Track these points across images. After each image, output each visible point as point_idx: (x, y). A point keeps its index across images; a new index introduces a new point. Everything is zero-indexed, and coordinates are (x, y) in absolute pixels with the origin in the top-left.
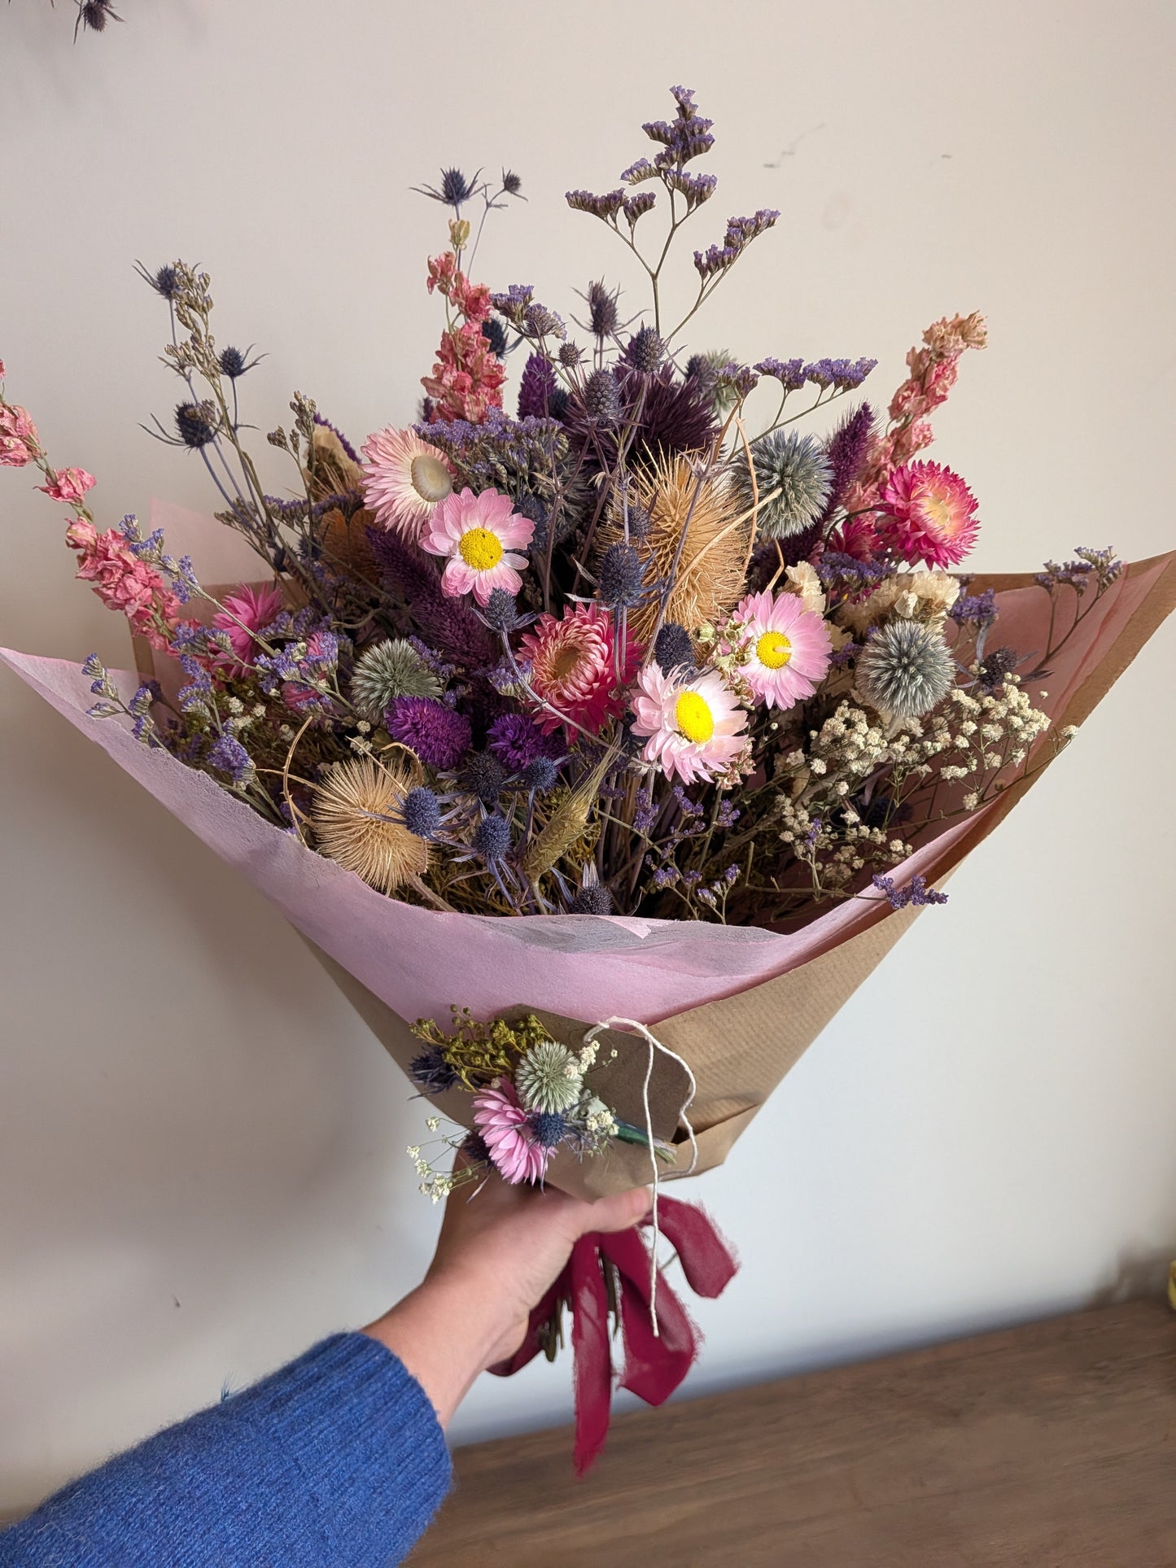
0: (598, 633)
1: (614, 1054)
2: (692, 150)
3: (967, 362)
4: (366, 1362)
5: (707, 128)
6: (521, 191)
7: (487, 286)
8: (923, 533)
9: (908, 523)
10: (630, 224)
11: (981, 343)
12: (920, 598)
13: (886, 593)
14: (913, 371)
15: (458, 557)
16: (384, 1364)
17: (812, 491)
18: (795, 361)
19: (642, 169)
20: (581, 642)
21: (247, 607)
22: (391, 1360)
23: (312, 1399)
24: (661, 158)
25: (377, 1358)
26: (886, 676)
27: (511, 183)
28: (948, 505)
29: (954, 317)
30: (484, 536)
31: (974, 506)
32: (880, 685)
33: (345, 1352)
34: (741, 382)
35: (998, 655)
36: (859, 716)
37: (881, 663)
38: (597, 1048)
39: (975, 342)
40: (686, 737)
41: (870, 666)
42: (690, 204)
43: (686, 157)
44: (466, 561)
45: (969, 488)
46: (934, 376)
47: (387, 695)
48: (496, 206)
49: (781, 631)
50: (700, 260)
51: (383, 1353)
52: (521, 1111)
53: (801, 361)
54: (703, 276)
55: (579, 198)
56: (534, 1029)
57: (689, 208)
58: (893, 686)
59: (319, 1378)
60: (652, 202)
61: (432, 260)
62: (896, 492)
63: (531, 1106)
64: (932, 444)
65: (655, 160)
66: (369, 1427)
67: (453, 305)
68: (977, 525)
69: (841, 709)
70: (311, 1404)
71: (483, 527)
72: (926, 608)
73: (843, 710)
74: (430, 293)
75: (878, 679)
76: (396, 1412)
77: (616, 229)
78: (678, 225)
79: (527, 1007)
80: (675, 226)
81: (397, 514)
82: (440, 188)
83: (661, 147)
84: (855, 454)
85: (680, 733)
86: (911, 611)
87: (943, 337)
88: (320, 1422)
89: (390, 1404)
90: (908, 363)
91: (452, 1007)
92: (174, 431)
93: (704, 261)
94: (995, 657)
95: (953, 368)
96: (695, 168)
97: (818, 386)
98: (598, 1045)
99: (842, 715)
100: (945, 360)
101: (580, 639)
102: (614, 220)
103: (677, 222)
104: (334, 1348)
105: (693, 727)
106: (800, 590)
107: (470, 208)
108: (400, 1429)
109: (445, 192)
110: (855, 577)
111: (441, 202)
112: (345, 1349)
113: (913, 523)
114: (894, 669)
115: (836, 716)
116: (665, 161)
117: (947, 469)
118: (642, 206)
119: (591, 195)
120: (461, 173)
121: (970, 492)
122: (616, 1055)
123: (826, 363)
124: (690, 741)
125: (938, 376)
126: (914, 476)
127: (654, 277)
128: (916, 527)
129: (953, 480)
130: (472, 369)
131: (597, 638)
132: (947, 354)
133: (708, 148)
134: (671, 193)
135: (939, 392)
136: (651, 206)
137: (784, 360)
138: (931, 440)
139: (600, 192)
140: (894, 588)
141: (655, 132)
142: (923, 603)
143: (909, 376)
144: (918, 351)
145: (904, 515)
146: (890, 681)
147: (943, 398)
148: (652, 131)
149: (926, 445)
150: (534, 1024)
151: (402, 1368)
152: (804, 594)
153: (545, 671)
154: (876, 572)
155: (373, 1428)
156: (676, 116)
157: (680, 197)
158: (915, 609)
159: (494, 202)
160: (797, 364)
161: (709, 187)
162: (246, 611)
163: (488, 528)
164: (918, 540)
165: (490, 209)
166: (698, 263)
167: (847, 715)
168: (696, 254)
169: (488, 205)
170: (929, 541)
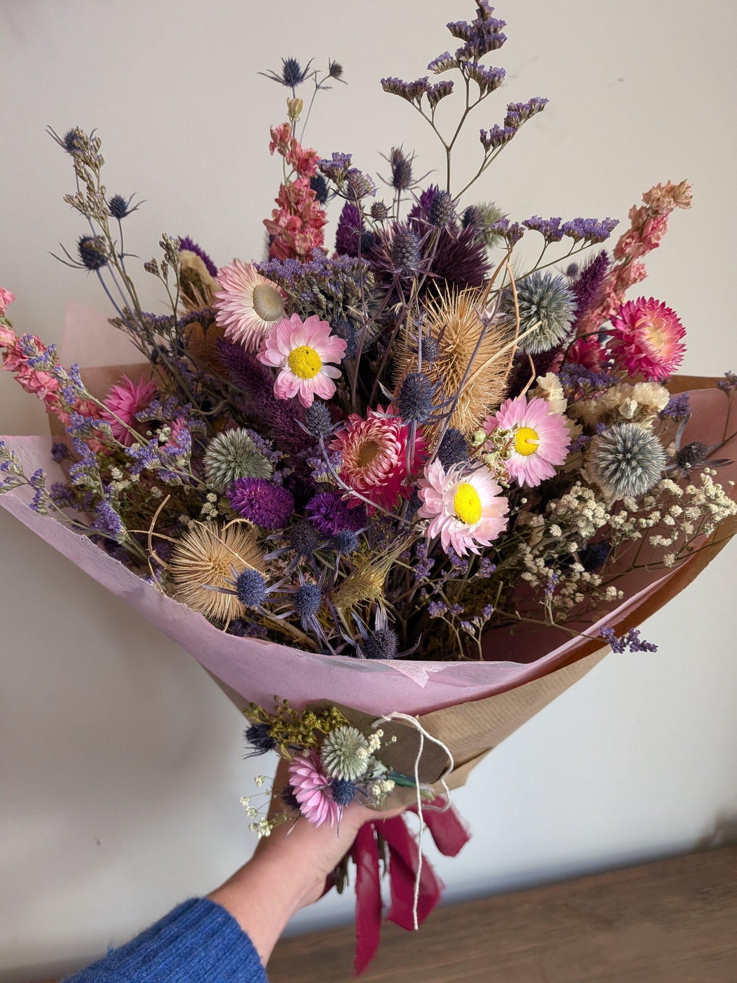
0: (393, 433)
1: (394, 739)
2: (487, 46)
3: (676, 218)
4: (211, 923)
5: (501, 28)
6: (343, 76)
7: (314, 150)
8: (644, 355)
9: (633, 346)
10: (432, 106)
11: (688, 204)
12: (639, 404)
13: (612, 398)
14: (633, 223)
15: (287, 368)
16: (224, 923)
17: (560, 319)
18: (555, 219)
19: (446, 61)
20: (380, 439)
21: (129, 395)
22: (229, 920)
23: (172, 955)
24: (461, 52)
25: (219, 919)
26: (613, 467)
27: (335, 71)
28: (663, 332)
29: (667, 183)
30: (307, 353)
31: (682, 333)
32: (608, 473)
33: (197, 914)
34: (511, 234)
35: (693, 447)
36: (589, 494)
37: (610, 457)
38: (382, 735)
39: (682, 203)
40: (461, 520)
41: (600, 458)
42: (482, 91)
43: (481, 52)
44: (293, 372)
45: (679, 319)
46: (650, 228)
47: (230, 473)
48: (323, 88)
49: (532, 427)
50: (485, 136)
51: (224, 914)
52: (324, 779)
53: (560, 219)
54: (487, 149)
55: (392, 84)
56: (335, 718)
57: (481, 95)
58: (618, 475)
59: (177, 937)
60: (451, 89)
61: (274, 129)
62: (624, 321)
63: (331, 774)
64: (645, 279)
65: (456, 54)
66: (212, 973)
67: (289, 164)
68: (684, 348)
69: (575, 488)
70: (171, 958)
71: (307, 345)
72: (643, 410)
73: (577, 489)
74: (272, 154)
75: (607, 468)
76: (232, 960)
77: (420, 110)
78: (471, 108)
79: (330, 702)
80: (468, 109)
81: (241, 330)
82: (281, 74)
83: (461, 43)
84: (594, 289)
85: (456, 517)
86: (632, 414)
87: (659, 199)
88: (177, 973)
89: (227, 954)
90: (630, 217)
91: (275, 697)
92: (77, 256)
93: (488, 137)
94: (691, 448)
95: (665, 222)
96: (488, 61)
97: (572, 239)
98: (383, 733)
99: (576, 492)
100: (659, 216)
101: (379, 436)
102: (419, 102)
103: (470, 106)
104: (190, 911)
105: (467, 512)
106: (547, 395)
107: (303, 89)
108: (235, 971)
109: (285, 76)
110: (589, 385)
111: (281, 84)
112: (198, 912)
113: (637, 346)
114: (619, 462)
115: (571, 493)
116: (464, 54)
117: (663, 304)
118: (442, 91)
119: (401, 81)
120: (297, 62)
121: (680, 322)
122: (395, 740)
123: (579, 222)
124: (464, 523)
125: (653, 228)
126: (639, 310)
127: (448, 150)
128: (639, 350)
129: (669, 313)
130: (301, 214)
131: (393, 437)
132: (660, 212)
133: (501, 45)
134: (467, 81)
135: (654, 241)
136: (450, 92)
137: (546, 218)
138: (645, 276)
139: (409, 79)
140: (619, 395)
141: (457, 30)
142: (641, 407)
143: (630, 227)
144: (638, 208)
145: (630, 340)
146: (615, 471)
147: (657, 245)
148: (455, 30)
149: (641, 280)
150: (335, 714)
151: (238, 926)
152: (551, 398)
153: (351, 460)
154: (605, 382)
155: (215, 974)
156: (475, 17)
157: (474, 85)
158: (635, 412)
159: (322, 85)
160: (557, 221)
161: (499, 78)
162: (128, 398)
163: (311, 346)
164: (640, 360)
165: (318, 90)
166: (483, 139)
167: (580, 493)
168: (482, 132)
169: (318, 87)
170: (649, 361)
